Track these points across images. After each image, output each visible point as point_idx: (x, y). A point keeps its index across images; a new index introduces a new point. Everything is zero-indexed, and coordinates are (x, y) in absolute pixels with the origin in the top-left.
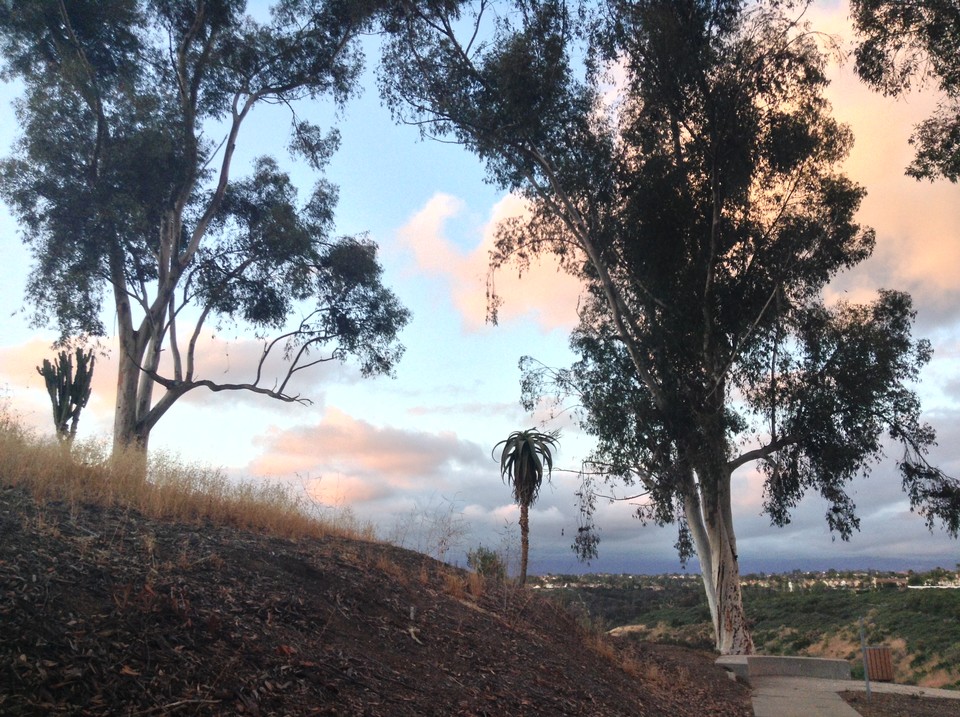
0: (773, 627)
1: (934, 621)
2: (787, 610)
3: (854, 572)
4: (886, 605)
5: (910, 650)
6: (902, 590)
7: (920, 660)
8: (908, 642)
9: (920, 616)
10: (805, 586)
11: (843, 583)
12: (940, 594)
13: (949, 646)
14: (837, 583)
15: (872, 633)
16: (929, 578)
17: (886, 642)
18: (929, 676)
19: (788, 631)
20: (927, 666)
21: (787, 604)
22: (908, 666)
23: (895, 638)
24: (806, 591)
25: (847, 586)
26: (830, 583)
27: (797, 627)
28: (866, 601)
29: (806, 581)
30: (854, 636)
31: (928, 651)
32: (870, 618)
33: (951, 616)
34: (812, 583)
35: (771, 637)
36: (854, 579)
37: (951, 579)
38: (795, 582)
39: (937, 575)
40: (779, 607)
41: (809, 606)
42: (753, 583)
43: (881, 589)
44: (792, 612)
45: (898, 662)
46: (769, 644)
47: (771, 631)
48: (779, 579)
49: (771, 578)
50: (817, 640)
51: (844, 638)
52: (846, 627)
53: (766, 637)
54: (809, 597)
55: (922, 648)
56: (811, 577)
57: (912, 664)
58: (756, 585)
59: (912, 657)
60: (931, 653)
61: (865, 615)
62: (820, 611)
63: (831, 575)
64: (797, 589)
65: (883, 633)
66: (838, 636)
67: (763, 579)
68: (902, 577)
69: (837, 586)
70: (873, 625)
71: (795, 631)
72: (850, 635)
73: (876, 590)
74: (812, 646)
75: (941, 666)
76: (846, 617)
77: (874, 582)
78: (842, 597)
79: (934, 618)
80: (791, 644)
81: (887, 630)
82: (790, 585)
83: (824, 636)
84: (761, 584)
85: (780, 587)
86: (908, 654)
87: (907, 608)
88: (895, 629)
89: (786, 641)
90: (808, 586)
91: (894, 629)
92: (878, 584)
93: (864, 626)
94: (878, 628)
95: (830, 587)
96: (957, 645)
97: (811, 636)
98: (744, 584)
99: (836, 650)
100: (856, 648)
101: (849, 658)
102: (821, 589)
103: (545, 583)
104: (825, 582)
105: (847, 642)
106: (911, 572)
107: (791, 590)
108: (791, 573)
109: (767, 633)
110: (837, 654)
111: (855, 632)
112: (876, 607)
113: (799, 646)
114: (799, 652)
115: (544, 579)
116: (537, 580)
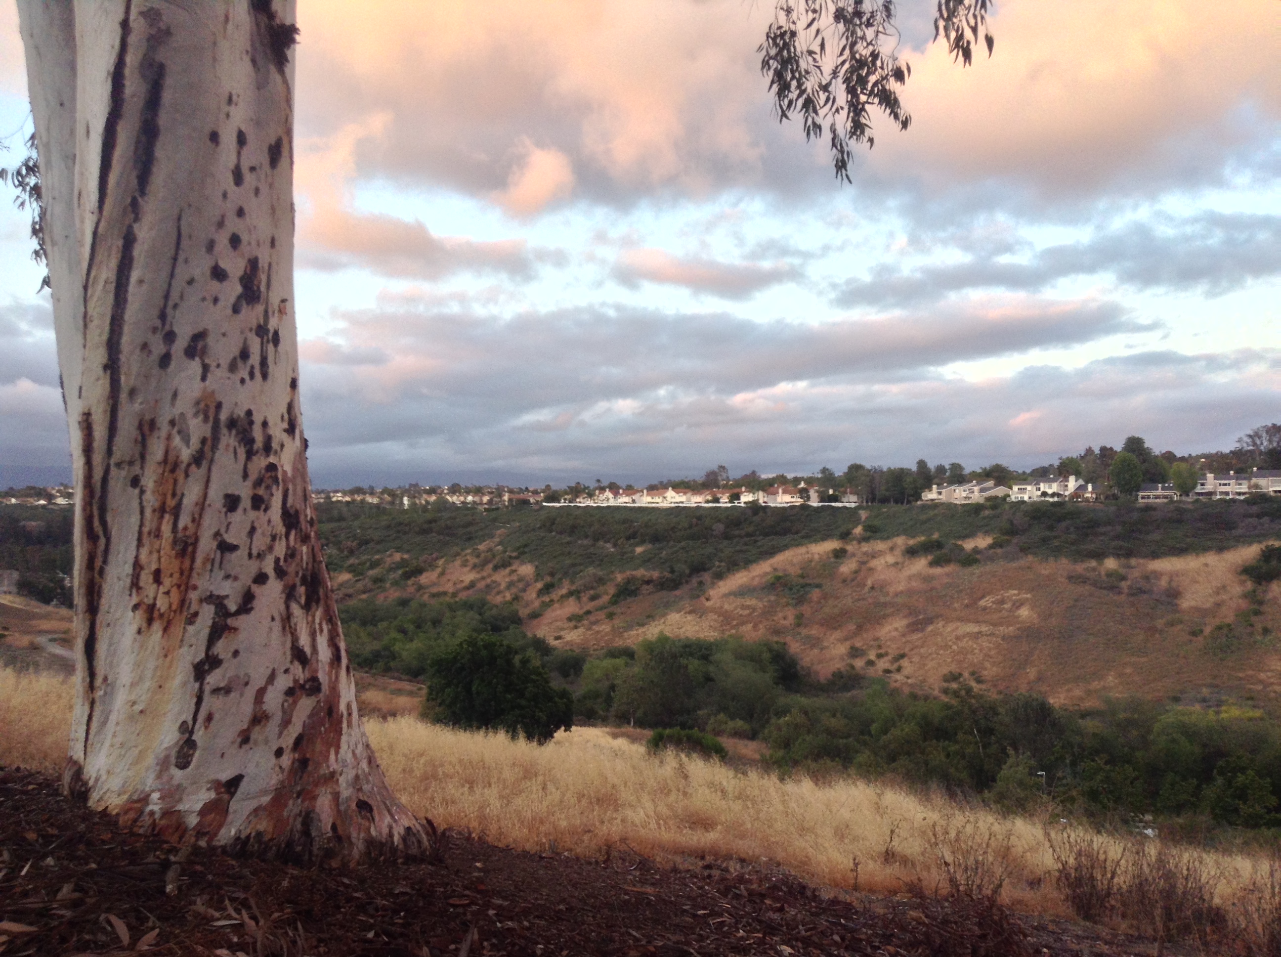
0: (378, 552)
1: (568, 543)
2: (398, 532)
3: (482, 488)
4: (518, 524)
5: (538, 576)
6: (536, 507)
7: (548, 588)
8: (537, 567)
9: (555, 537)
10: (423, 502)
11: (470, 498)
12: (578, 512)
13: (581, 571)
14: (462, 499)
15: (497, 558)
16: (567, 494)
17: (513, 568)
18: (556, 605)
19: (397, 557)
20: (556, 594)
21: (400, 524)
22: (534, 595)
23: (523, 563)
24: (424, 509)
25: (474, 502)
26: (455, 499)
27: (408, 551)
28: (495, 520)
29: (425, 496)
30: (476, 561)
31: (558, 576)
32: (497, 540)
33: (587, 537)
34: (433, 498)
35: (374, 565)
36: (483, 494)
37: (591, 495)
38: (412, 497)
39: (576, 491)
40: (388, 527)
41: (426, 526)
42: (358, 498)
43: (513, 506)
44: (405, 533)
45: (524, 590)
46: (371, 573)
47: (377, 557)
48: (392, 493)
49: (382, 493)
50: (432, 566)
51: (464, 564)
52: (468, 551)
53: (368, 564)
54: (429, 516)
55: (552, 574)
56: (432, 491)
57: (540, 593)
58: (363, 501)
59: (539, 585)
60: (560, 579)
61: (492, 536)
62: (439, 533)
63: (455, 489)
64: (413, 505)
65: (510, 557)
66: (458, 562)
67: (372, 493)
68: (535, 492)
69: (462, 503)
70: (500, 548)
71: (406, 556)
72: (473, 560)
73: (507, 507)
74: (425, 575)
75: (571, 594)
76: (470, 539)
77: (506, 497)
78: (466, 515)
79: (568, 539)
80: (400, 572)
81: (514, 554)
82: (406, 501)
83: (441, 562)
84: (369, 499)
85: (392, 503)
86: (536, 581)
87: (540, 528)
88: (524, 553)
89: (391, 569)
90: (427, 502)
91: (523, 553)
92: (510, 500)
93: (490, 550)
94: (505, 552)
95: (454, 503)
96: (591, 570)
97: (425, 562)
98: (348, 499)
99: (454, 578)
100: (478, 576)
101: (467, 588)
102: (443, 505)
103: (56, 497)
104: (448, 497)
105: (468, 568)
106: (548, 486)
107: (406, 507)
108: (407, 487)
109: (370, 560)
110: (455, 584)
111: (478, 556)
112: (505, 527)
113: (407, 576)
114: (410, 582)
115: (54, 492)
116: (40, 493)
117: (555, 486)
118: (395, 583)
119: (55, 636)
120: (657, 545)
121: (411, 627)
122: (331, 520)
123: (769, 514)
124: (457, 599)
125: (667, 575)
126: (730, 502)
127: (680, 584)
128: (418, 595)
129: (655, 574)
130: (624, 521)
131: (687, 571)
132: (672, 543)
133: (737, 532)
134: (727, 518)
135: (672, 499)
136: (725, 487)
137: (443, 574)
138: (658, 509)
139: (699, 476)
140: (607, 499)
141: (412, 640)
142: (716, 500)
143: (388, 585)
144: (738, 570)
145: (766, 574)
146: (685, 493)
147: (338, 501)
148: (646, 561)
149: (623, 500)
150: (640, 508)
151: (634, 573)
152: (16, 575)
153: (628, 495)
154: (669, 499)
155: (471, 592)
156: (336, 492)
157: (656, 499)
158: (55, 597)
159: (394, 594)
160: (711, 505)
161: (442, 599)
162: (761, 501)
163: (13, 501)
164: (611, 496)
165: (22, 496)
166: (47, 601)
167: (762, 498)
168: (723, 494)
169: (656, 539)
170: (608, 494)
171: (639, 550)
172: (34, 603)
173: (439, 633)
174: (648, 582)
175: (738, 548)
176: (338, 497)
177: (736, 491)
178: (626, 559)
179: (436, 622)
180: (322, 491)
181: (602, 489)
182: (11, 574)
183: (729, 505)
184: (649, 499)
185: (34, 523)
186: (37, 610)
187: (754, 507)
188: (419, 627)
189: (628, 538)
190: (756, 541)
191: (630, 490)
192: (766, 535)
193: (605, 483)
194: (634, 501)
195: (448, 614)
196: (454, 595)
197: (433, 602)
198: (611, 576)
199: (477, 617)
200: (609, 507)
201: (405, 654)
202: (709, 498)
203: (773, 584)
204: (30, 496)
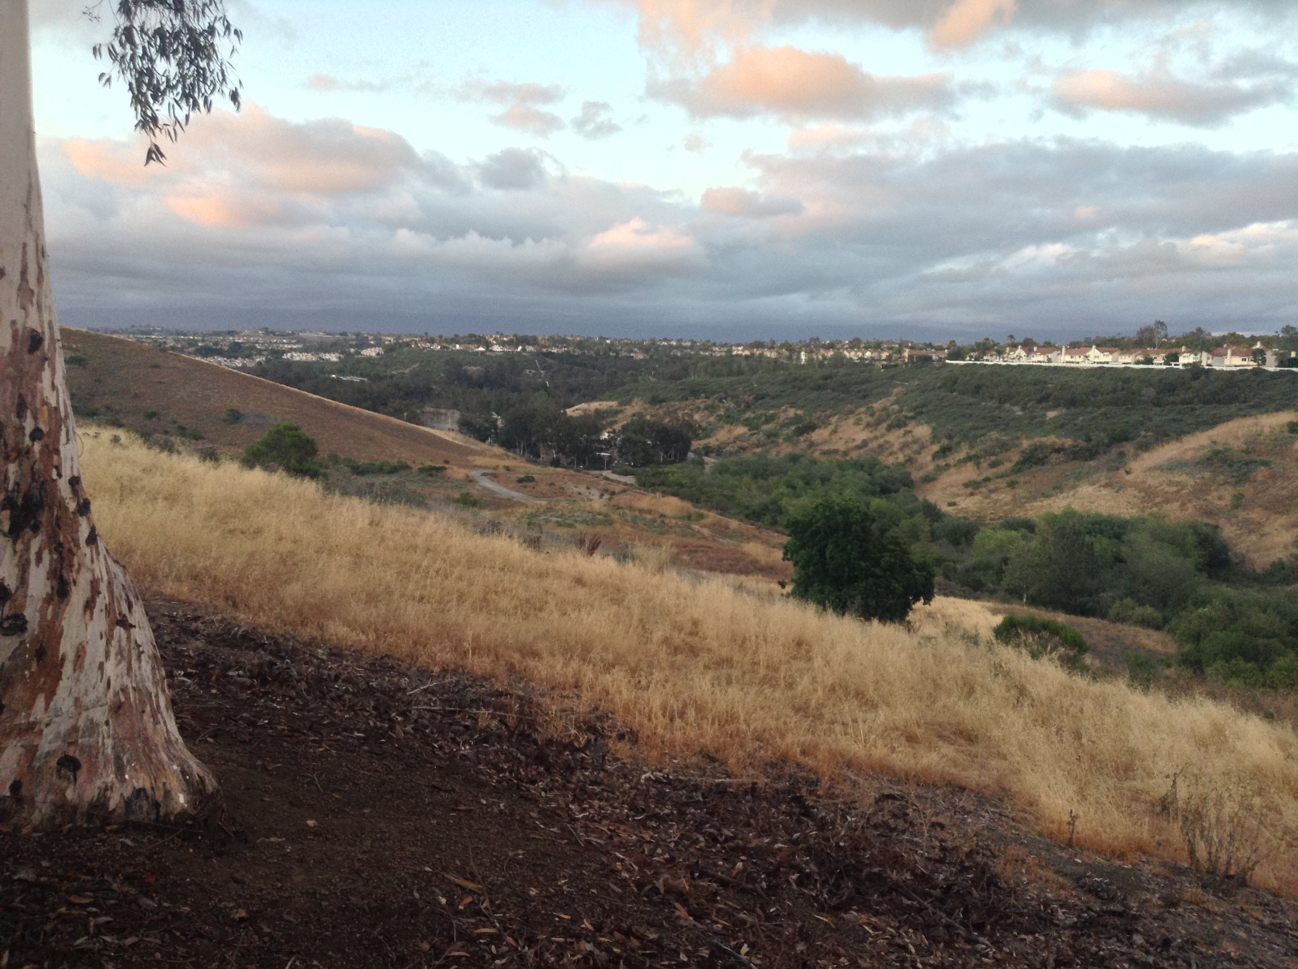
0: (773, 407)
1: (970, 404)
2: (793, 387)
3: (882, 343)
4: (917, 383)
5: (935, 438)
6: (937, 365)
7: (945, 451)
8: (934, 429)
9: (955, 398)
10: (820, 357)
11: (868, 354)
12: (985, 371)
13: (983, 435)
14: (860, 354)
15: (893, 417)
16: (974, 351)
17: (908, 429)
18: (952, 470)
19: (791, 412)
20: (952, 459)
21: (795, 379)
22: (929, 458)
23: (919, 424)
24: (821, 364)
25: (872, 359)
26: (853, 355)
27: (802, 408)
28: (893, 377)
29: (822, 351)
30: (870, 419)
31: (956, 440)
32: (893, 398)
33: (992, 398)
34: (830, 353)
35: (769, 419)
36: (883, 350)
37: (1000, 353)
38: (809, 352)
39: (984, 348)
40: (784, 382)
41: (821, 382)
42: (757, 352)
43: (913, 363)
44: (800, 389)
45: (919, 453)
46: (766, 427)
47: (772, 412)
48: (790, 348)
49: (781, 347)
50: (825, 423)
51: (857, 423)
52: (863, 409)
53: (763, 419)
54: (826, 372)
55: (950, 437)
56: (831, 346)
57: (935, 456)
58: (761, 355)
59: (936, 448)
60: (959, 443)
61: (887, 394)
62: (833, 390)
63: (855, 344)
64: (810, 360)
65: (906, 417)
66: (851, 420)
67: (771, 348)
68: (940, 349)
69: (860, 358)
70: (896, 407)
71: (800, 412)
72: (866, 419)
73: (906, 364)
74: (817, 431)
75: (969, 459)
76: (865, 397)
77: (906, 354)
78: (863, 372)
79: (971, 400)
80: (793, 428)
81: (911, 414)
82: (803, 356)
83: (834, 420)
84: (769, 354)
85: (790, 358)
86: (932, 443)
87: (940, 388)
88: (922, 413)
89: (785, 425)
90: (824, 358)
91: (919, 413)
92: (910, 357)
93: (885, 409)
94: (901, 411)
95: (851, 359)
96: (994, 434)
97: (819, 418)
98: (747, 353)
99: (845, 436)
100: (871, 435)
101: (858, 447)
102: (839, 361)
103: (492, 345)
104: (846, 353)
105: (862, 427)
106: (952, 343)
107: (803, 362)
108: (806, 341)
109: (765, 415)
110: (847, 442)
111: (872, 415)
112: (903, 386)
113: (801, 432)
114: (801, 438)
115: (491, 340)
116: (480, 341)
117: (960, 342)
118: (788, 439)
119: (486, 471)
120: (1073, 410)
121: (800, 484)
122: (730, 373)
123: (1212, 378)
124: (848, 458)
125: (1082, 443)
126: (1165, 364)
127: (1097, 453)
128: (810, 452)
129: (1068, 442)
130: (1036, 383)
131: (1106, 441)
132: (1090, 409)
133: (1172, 398)
134: (1160, 381)
135: (1096, 358)
136: (1162, 346)
137: (835, 431)
138: (1077, 369)
139: (1131, 332)
140: (1019, 358)
141: (799, 496)
142: (1149, 361)
143: (781, 441)
144: (1168, 442)
145: (1202, 447)
146: (1111, 353)
147: (737, 355)
148: (1060, 426)
149: (1038, 359)
150: (1056, 368)
151: (1044, 439)
152: (457, 415)
153: (1043, 353)
154: (1091, 358)
155: (862, 451)
156: (738, 345)
157: (1077, 359)
158: (490, 436)
159: (786, 449)
160: (1142, 366)
161: (832, 457)
162: (1204, 364)
163: (458, 346)
164: (1023, 353)
165: (465, 343)
166: (483, 440)
167: (1205, 360)
168: (1158, 354)
169: (1072, 403)
170: (1020, 352)
171: (1051, 414)
172: (472, 440)
173: (827, 491)
174: (1058, 451)
175: (1171, 416)
176: (738, 351)
177: (1174, 351)
178: (1035, 424)
179: (824, 480)
180: (725, 345)
181: (1014, 346)
182: (453, 413)
183: (1164, 367)
184: (1068, 358)
185: (474, 368)
186: (473, 447)
187: (1195, 370)
188: (807, 484)
189: (1039, 401)
190: (1193, 410)
191: (1048, 347)
192: (1207, 403)
193: (1019, 339)
194: (1049, 360)
195: (838, 472)
196: (846, 453)
197: (824, 459)
198: (1016, 442)
199: (867, 477)
200: (1020, 366)
201: (791, 509)
202: (1141, 358)
203: (1209, 459)
204: (470, 343)
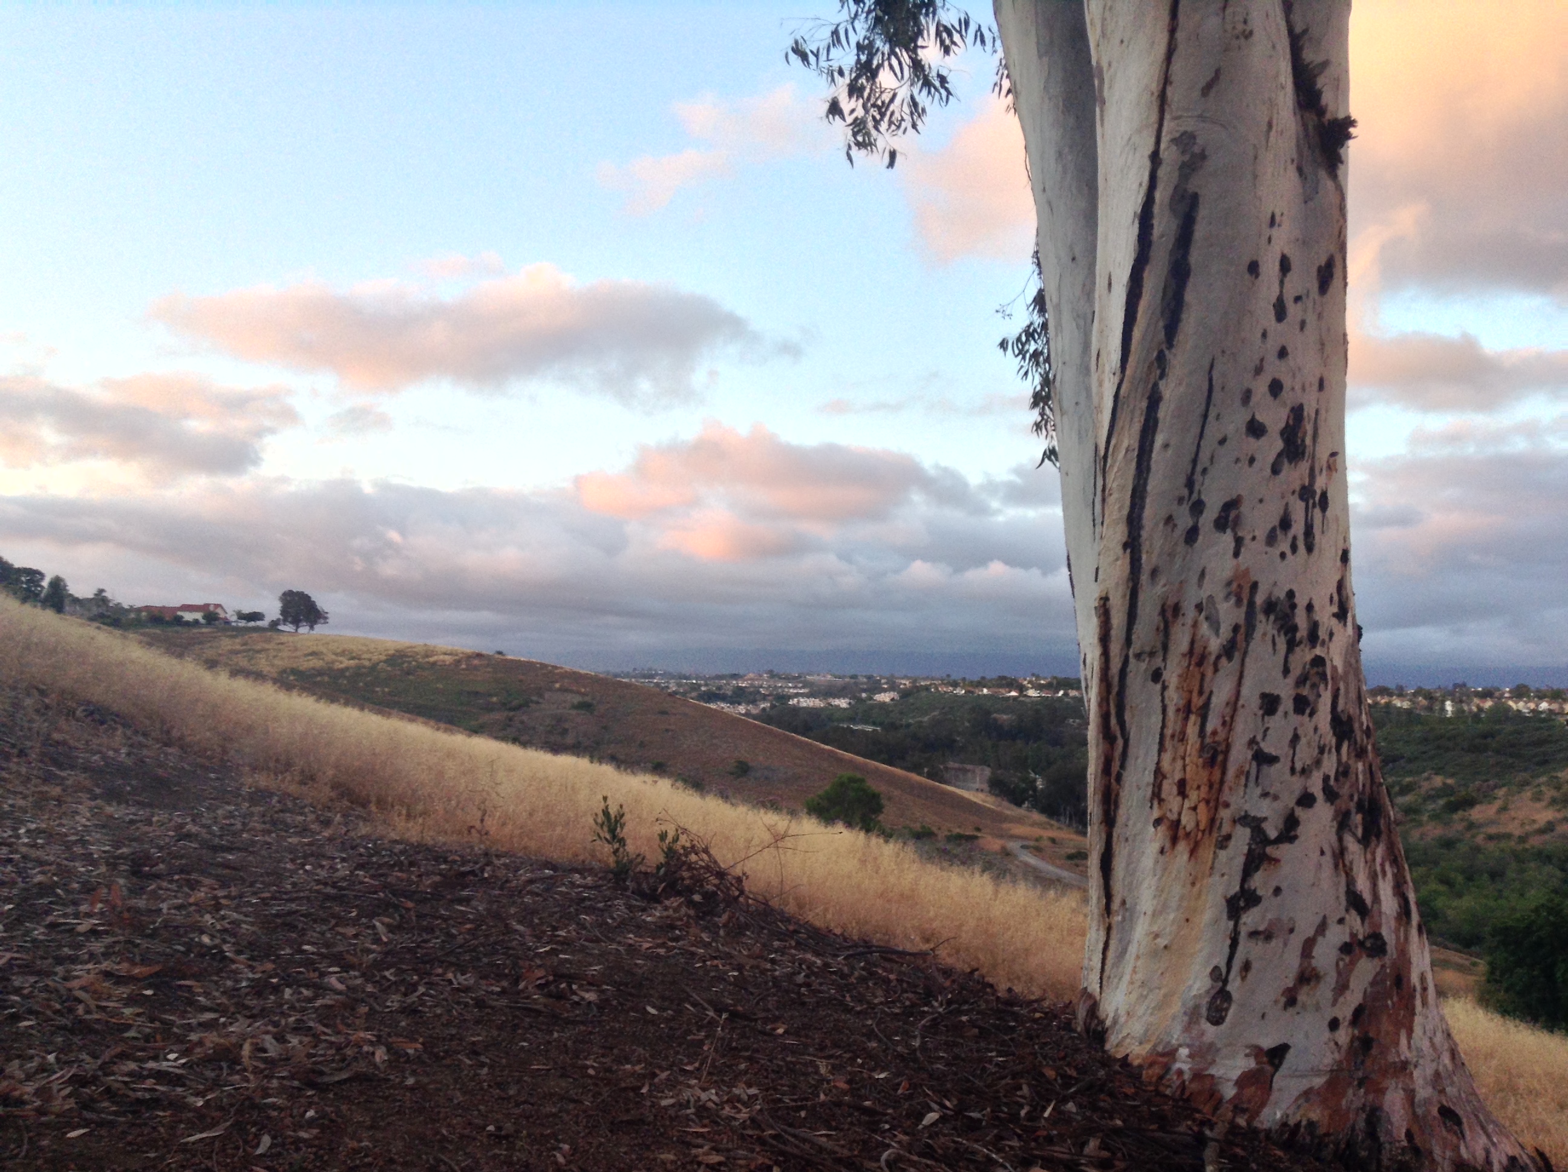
0: (1410, 773)
2: (1439, 747)
3: (1563, 690)
10: (1474, 709)
11: (1544, 705)
14: (1532, 706)
19: (1438, 781)
21: (1442, 737)
24: (1476, 717)
25: (1550, 710)
26: (1521, 706)
27: (1452, 775)
29: (1476, 701)
30: (1555, 794)
34: (1488, 704)
35: (1406, 790)
36: (1564, 700)
38: (1458, 702)
40: (1426, 740)
41: (1477, 741)
42: (1383, 700)
44: (1448, 749)
46: (1401, 800)
47: (1408, 779)
48: (1429, 696)
49: (1415, 695)
50: (1487, 797)
51: (1537, 797)
52: (1543, 779)
53: (1397, 788)
54: (1482, 728)
56: (1486, 694)
58: (1388, 705)
62: (1498, 752)
63: (1520, 692)
64: (1459, 713)
66: (1528, 794)
67: (1401, 695)
69: (1533, 711)
71: (1450, 781)
72: (1549, 793)
74: (1478, 808)
76: (1545, 762)
78: (1538, 729)
80: (1441, 802)
82: (1449, 706)
83: (1501, 792)
84: (1398, 703)
85: (1430, 708)
89: (1429, 798)
90: (1480, 709)
95: (1519, 711)
97: (1479, 790)
99: (1521, 815)
100: (1559, 816)
101: (1541, 832)
102: (1502, 714)
103: (1027, 689)
104: (1511, 703)
105: (1544, 804)
107: (1449, 714)
108: (1450, 687)
109: (1399, 783)
110: (1523, 824)
111: (1558, 788)
113: (1453, 807)
114: (1456, 817)
115: (1025, 683)
116: (1012, 684)
118: (1435, 817)
119: (1026, 843)
121: (1460, 878)
124: (1527, 846)
128: (1468, 835)
137: (1504, 809)
141: (1460, 895)
143: (1425, 818)
152: (988, 772)
155: (1547, 837)
158: (1027, 799)
159: (1433, 831)
161: (1503, 844)
163: (985, 691)
165: (994, 686)
166: (1019, 804)
172: (1005, 803)
173: (1500, 891)
179: (1495, 875)
182: (983, 770)
185: (1005, 717)
186: (1008, 812)
188: (1470, 879)
195: (1514, 865)
196: (1522, 839)
197: (1491, 846)
199: (1559, 873)
201: (1451, 914)
204: (1001, 686)
